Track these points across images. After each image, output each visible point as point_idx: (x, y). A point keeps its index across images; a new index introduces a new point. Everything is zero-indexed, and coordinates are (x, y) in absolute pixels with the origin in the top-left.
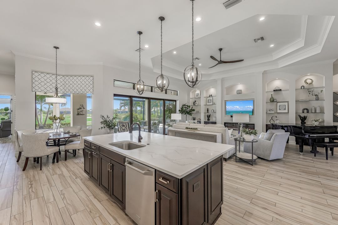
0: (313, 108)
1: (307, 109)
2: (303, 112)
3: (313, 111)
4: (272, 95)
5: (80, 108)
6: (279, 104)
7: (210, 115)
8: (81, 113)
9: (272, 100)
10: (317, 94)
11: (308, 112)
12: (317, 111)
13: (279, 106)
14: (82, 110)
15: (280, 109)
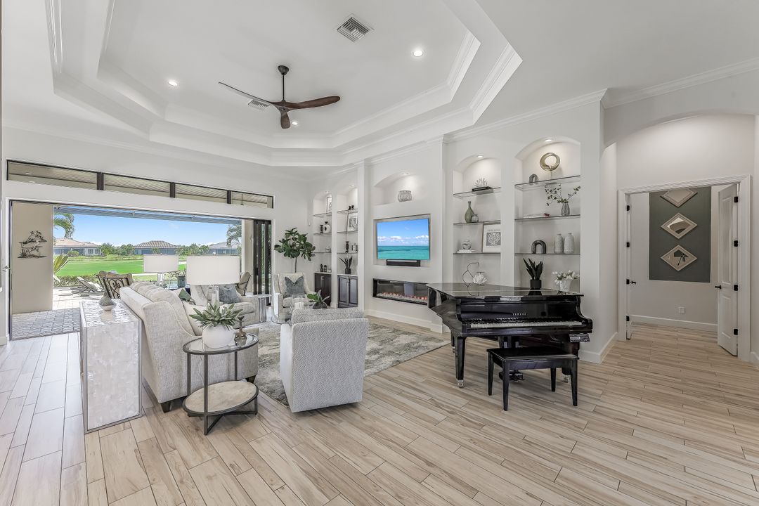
0: (558, 240)
1: (543, 243)
2: (534, 253)
3: (558, 250)
4: (469, 203)
5: (32, 241)
6: (488, 228)
7: (351, 260)
8: (34, 253)
9: (471, 218)
10: (567, 197)
11: (544, 252)
12: (566, 250)
13: (488, 234)
14: (38, 244)
15: (488, 244)
